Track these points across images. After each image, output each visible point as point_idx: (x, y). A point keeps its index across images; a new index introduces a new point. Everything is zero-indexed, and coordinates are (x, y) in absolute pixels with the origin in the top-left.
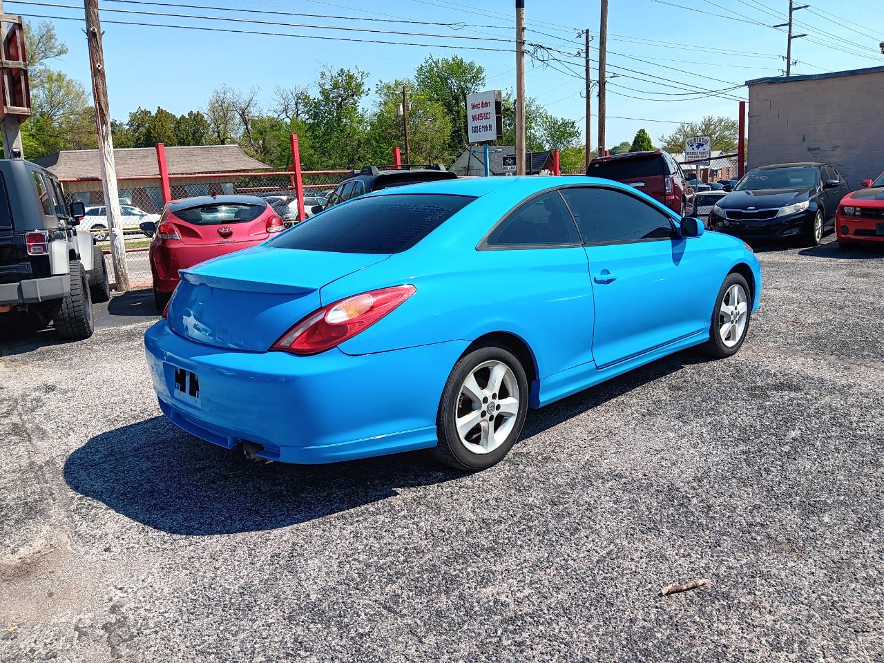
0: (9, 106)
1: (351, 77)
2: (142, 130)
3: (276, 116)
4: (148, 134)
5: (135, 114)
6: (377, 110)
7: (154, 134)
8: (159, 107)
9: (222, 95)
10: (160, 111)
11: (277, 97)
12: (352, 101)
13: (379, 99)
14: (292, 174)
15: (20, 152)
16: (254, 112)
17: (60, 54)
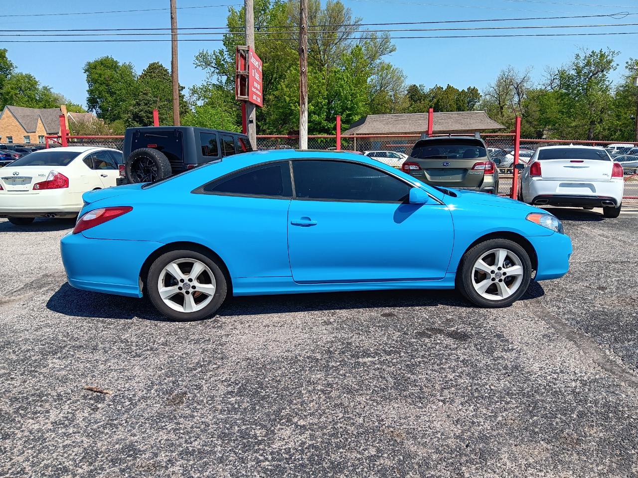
0: (239, 95)
1: (602, 56)
2: (435, 100)
3: (543, 88)
4: (437, 104)
5: (432, 90)
6: (623, 82)
7: (441, 103)
8: (448, 85)
9: (507, 74)
10: (449, 87)
11: (545, 74)
12: (601, 75)
13: (628, 73)
14: (513, 136)
15: (252, 120)
16: (527, 85)
17: (391, 52)
